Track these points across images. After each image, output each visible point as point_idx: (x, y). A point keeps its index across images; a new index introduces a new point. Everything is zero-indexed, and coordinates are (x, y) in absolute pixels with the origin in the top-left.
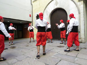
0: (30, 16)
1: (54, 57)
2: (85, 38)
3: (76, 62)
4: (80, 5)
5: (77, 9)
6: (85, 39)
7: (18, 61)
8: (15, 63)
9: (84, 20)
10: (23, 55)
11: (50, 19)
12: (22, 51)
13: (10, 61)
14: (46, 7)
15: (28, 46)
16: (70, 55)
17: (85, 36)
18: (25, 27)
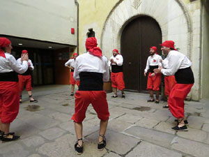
0: (73, 32)
1: (126, 134)
2: (200, 89)
3: (173, 147)
4: (192, 11)
5: (185, 20)
6: (200, 93)
7: (47, 141)
8: (40, 146)
9: (200, 48)
10: (57, 126)
11: (119, 41)
12: (53, 118)
13: (28, 141)
14: (112, 11)
15: (67, 105)
16: (162, 130)
17: (200, 86)
18: (60, 58)
